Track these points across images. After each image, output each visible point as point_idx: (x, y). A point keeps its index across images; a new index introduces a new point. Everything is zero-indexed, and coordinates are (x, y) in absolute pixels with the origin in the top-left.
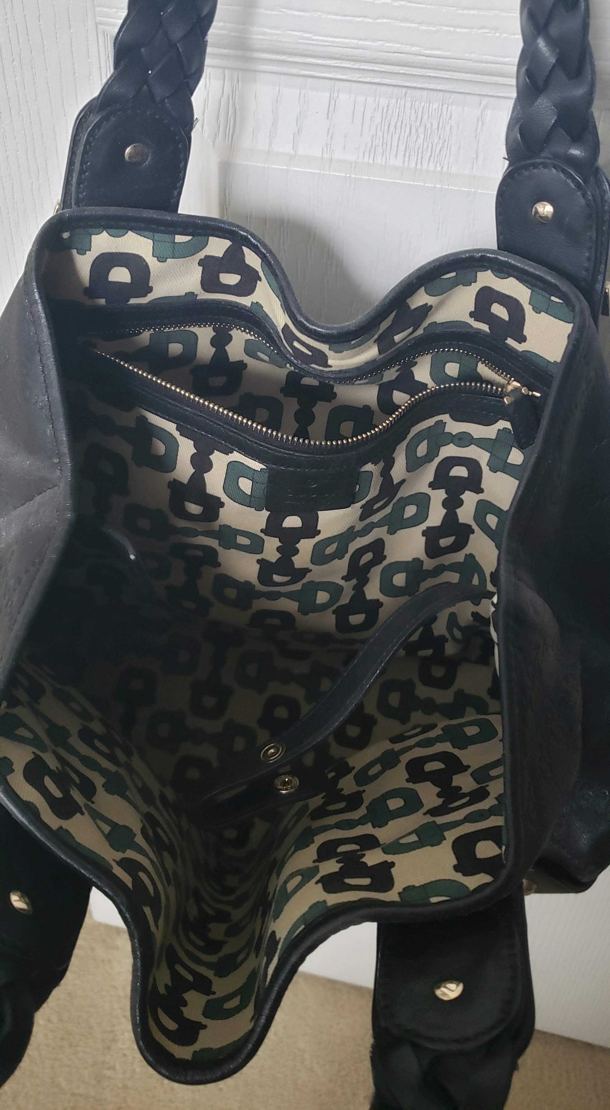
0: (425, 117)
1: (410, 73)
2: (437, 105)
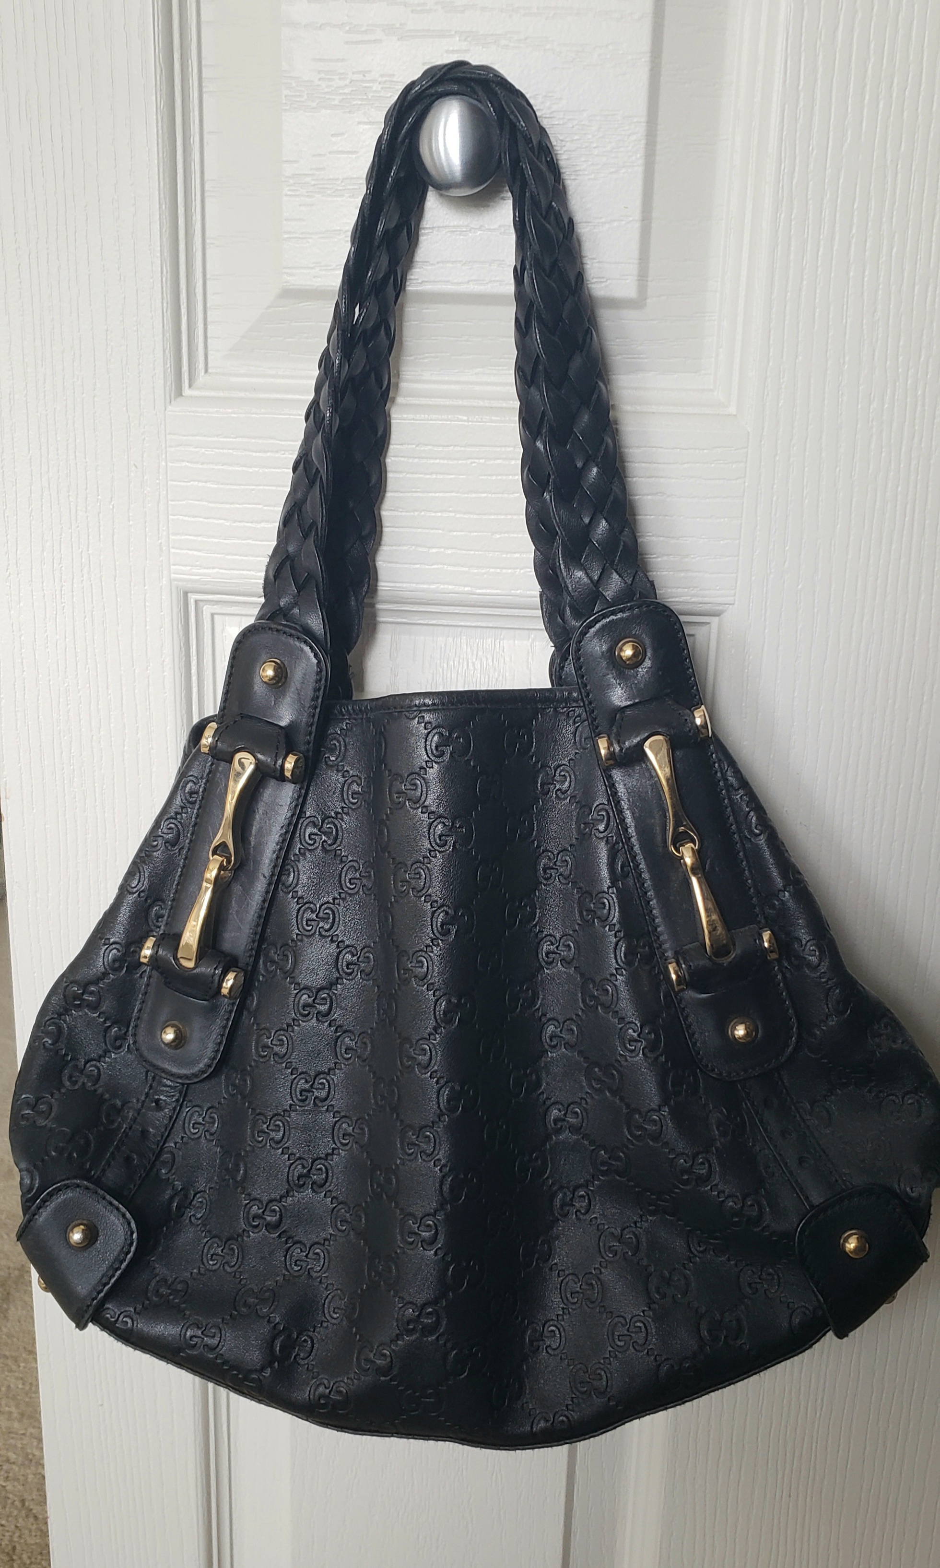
0: (480, 653)
1: (464, 612)
2: (490, 640)
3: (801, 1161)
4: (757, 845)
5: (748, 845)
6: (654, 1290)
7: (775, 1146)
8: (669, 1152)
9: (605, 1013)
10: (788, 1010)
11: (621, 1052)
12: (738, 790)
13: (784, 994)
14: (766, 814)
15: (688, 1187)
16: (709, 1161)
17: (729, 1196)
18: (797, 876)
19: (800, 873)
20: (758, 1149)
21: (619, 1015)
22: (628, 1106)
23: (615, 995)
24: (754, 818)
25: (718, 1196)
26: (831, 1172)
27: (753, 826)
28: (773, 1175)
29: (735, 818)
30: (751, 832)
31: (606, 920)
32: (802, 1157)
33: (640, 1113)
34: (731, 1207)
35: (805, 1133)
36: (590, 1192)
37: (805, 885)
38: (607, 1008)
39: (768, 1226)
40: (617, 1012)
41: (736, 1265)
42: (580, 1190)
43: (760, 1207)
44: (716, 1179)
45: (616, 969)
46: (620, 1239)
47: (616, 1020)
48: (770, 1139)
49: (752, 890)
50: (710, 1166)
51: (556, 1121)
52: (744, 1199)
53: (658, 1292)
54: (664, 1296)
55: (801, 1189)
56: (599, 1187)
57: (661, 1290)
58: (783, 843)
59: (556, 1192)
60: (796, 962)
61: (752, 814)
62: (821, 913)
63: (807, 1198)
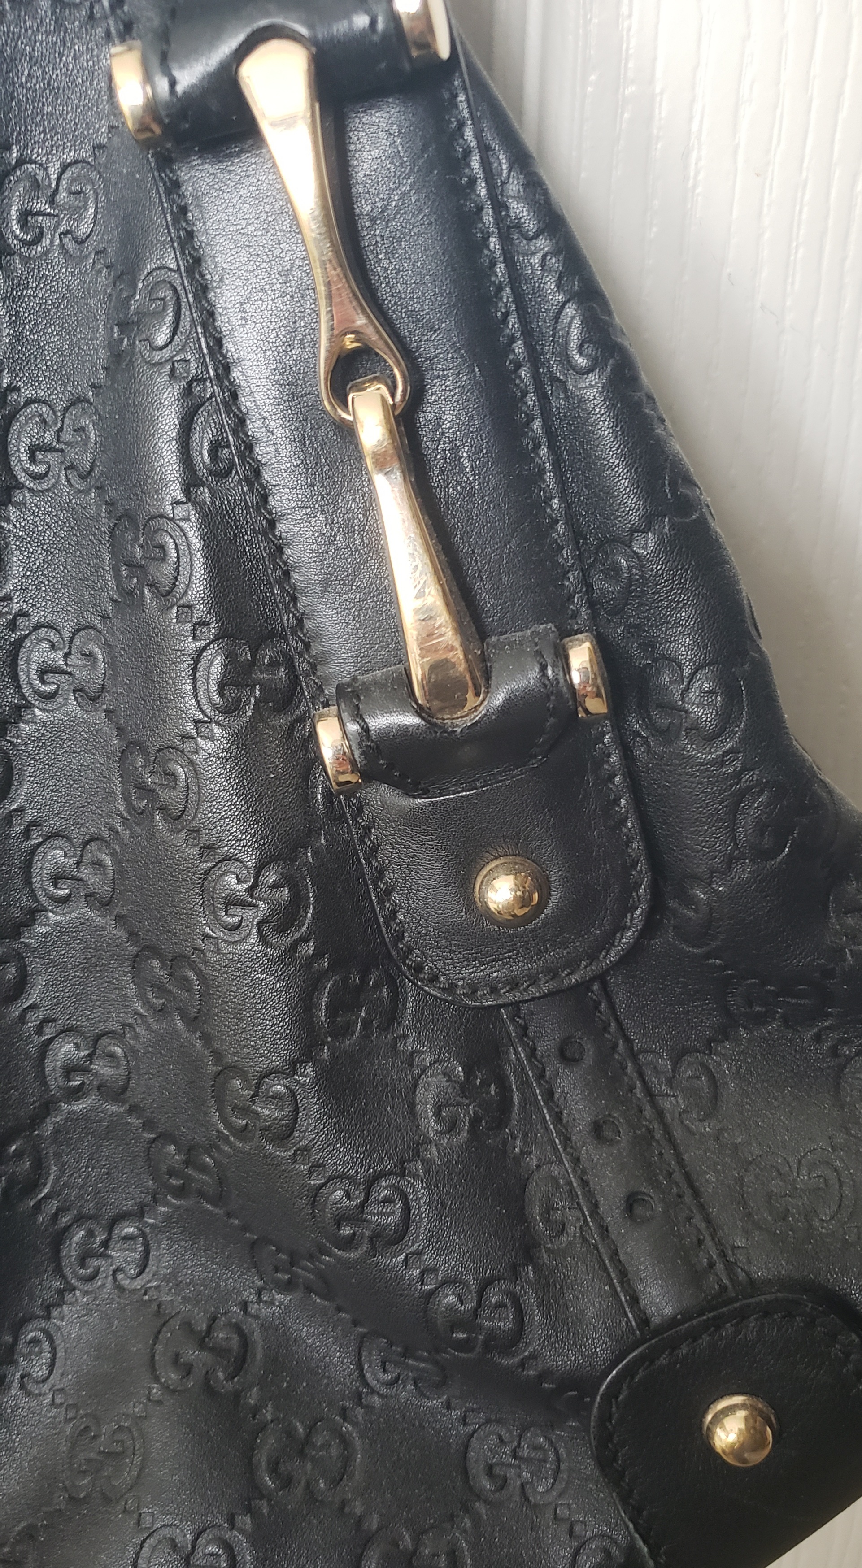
3: (632, 1202)
4: (582, 401)
5: (557, 402)
6: (264, 1464)
7: (576, 1161)
8: (310, 1172)
9: (172, 831)
10: (629, 841)
11: (207, 930)
12: (536, 236)
13: (623, 802)
14: (609, 313)
15: (352, 1255)
16: (404, 1197)
17: (446, 1282)
18: (683, 490)
19: (690, 482)
20: (534, 1163)
21: (203, 840)
22: (218, 1056)
23: (195, 789)
24: (577, 322)
25: (422, 1280)
26: (700, 1242)
27: (573, 345)
28: (563, 1230)
29: (524, 321)
30: (567, 362)
31: (169, 593)
32: (637, 1193)
33: (245, 1078)
34: (450, 1308)
35: (650, 1131)
36: (147, 1230)
37: (702, 514)
38: (175, 819)
39: (534, 1356)
40: (197, 831)
41: (464, 1421)
42: (126, 1223)
43: (520, 1312)
44: (417, 1240)
45: (197, 722)
46: (203, 1341)
47: (194, 851)
48: (567, 1140)
49: (560, 528)
50: (407, 1208)
51: (69, 1070)
52: (481, 1293)
53: (274, 1470)
54: (286, 1482)
55: (623, 1274)
56: (168, 1218)
57: (282, 1468)
58: (650, 398)
59: (67, 1228)
60: (664, 722)
61: (570, 310)
62: (739, 592)
63: (634, 1300)
